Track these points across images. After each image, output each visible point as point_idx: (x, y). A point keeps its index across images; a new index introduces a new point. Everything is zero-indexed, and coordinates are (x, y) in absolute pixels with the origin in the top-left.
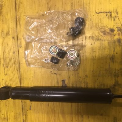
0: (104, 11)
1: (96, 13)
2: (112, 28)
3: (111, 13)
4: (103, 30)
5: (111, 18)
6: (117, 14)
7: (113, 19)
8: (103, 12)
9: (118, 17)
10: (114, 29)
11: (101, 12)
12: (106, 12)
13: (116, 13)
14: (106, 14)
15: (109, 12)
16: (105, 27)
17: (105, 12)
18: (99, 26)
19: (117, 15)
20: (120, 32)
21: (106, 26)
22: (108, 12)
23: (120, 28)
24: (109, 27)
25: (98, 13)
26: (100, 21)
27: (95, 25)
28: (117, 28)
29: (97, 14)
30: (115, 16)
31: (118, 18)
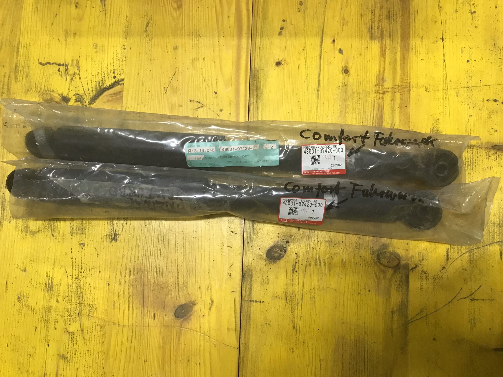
0: (55, 62)
1: (40, 63)
2: (65, 94)
3: (67, 66)
4: (48, 97)
5: (66, 75)
6: (78, 68)
7: (69, 79)
8: (53, 64)
9: (80, 75)
10: (70, 97)
11: (49, 63)
12: (58, 63)
13: (76, 68)
14: (58, 67)
15: (63, 65)
16: (53, 91)
17: (56, 64)
18: (43, 89)
19: (78, 72)
20: (79, 103)
21: (55, 90)
22: (62, 63)
23: (81, 96)
24: (60, 92)
25: (43, 65)
26: (44, 80)
27: (34, 86)
28: (75, 95)
29: (40, 65)
30: (75, 74)
31: (78, 76)
